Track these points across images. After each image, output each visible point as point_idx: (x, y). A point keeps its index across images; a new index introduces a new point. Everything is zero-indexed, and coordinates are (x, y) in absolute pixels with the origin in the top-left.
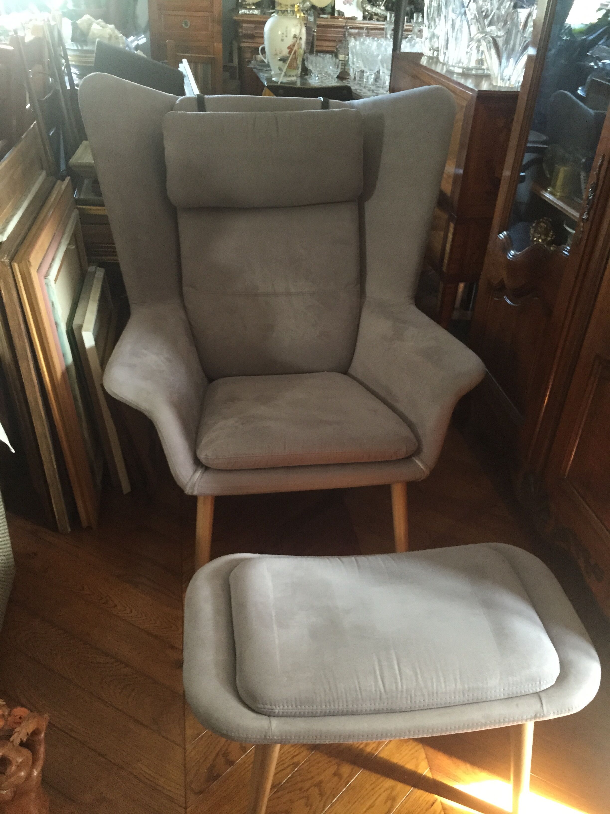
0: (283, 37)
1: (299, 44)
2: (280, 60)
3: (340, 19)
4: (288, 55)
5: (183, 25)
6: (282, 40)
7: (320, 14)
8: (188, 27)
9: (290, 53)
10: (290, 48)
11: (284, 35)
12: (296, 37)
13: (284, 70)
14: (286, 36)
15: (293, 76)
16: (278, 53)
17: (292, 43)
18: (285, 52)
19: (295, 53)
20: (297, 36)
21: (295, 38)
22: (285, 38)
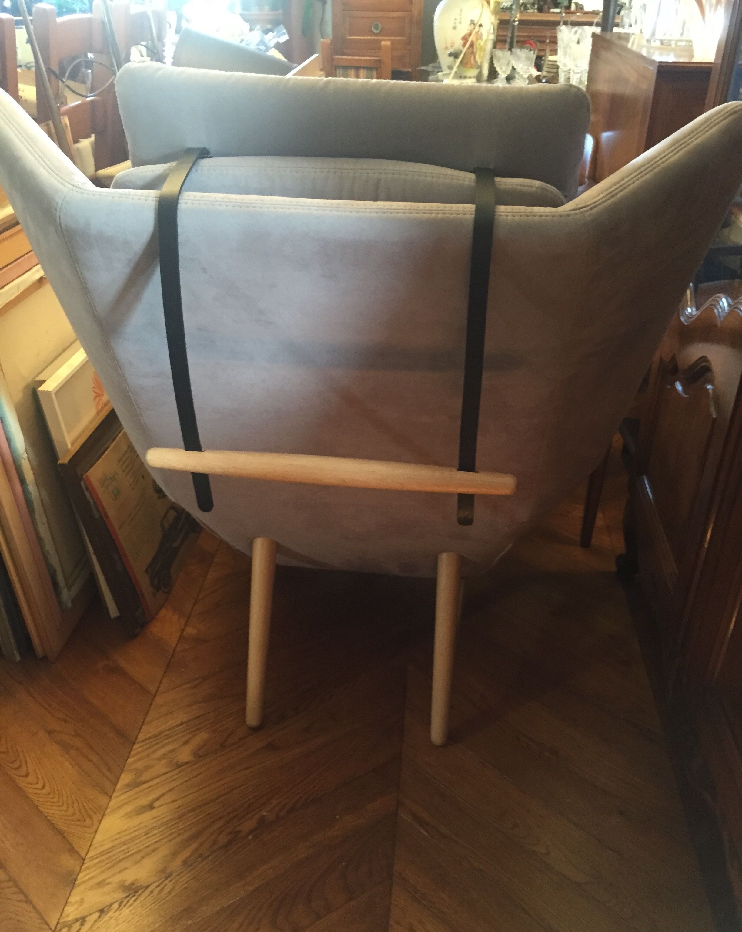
0: (455, 23)
1: (477, 33)
2: (450, 55)
3: (578, 14)
4: (461, 48)
5: (373, 29)
6: (455, 28)
7: (550, 8)
8: (378, 32)
9: (464, 45)
10: (465, 39)
11: (457, 21)
12: (474, 24)
13: (455, 69)
14: (460, 23)
15: (470, 77)
16: (449, 47)
17: (468, 32)
18: (458, 43)
19: (472, 45)
20: (475, 22)
21: (472, 25)
22: (458, 25)
